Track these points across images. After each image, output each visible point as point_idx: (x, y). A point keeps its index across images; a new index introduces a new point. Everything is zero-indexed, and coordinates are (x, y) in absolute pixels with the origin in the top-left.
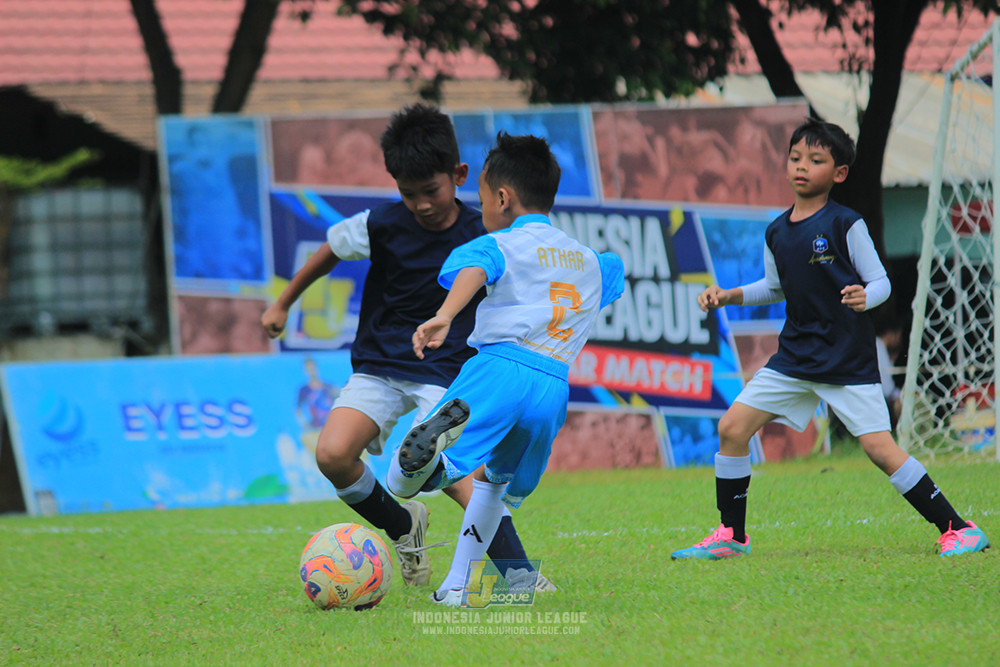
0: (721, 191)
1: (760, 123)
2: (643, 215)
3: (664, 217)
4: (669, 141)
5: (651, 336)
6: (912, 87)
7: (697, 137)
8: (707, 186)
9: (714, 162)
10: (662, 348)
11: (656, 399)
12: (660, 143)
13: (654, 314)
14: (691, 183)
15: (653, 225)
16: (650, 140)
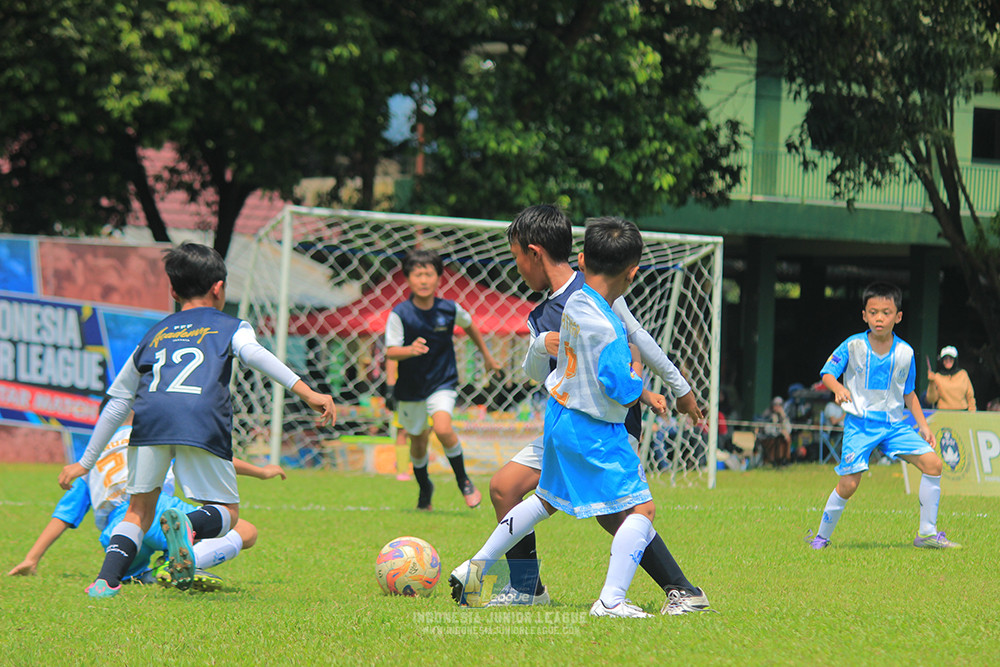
0: (116, 297)
1: (143, 257)
2: (66, 307)
3: (78, 309)
4: (86, 264)
5: (66, 383)
6: (237, 243)
7: (103, 262)
8: (107, 292)
9: (112, 278)
10: (72, 391)
11: (67, 422)
12: (80, 264)
13: (69, 369)
14: (97, 290)
15: (72, 315)
16: (74, 261)
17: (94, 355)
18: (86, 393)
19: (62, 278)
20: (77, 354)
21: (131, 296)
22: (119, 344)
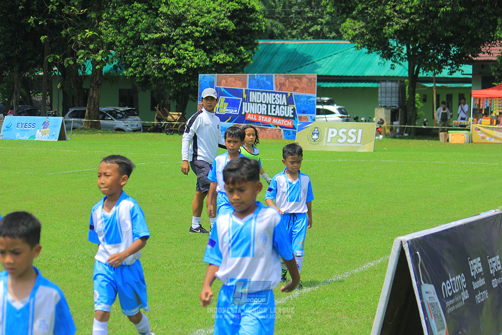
17: (291, 107)
18: (288, 118)
19: (282, 85)
20: (286, 107)
21: (303, 90)
22: (299, 104)
